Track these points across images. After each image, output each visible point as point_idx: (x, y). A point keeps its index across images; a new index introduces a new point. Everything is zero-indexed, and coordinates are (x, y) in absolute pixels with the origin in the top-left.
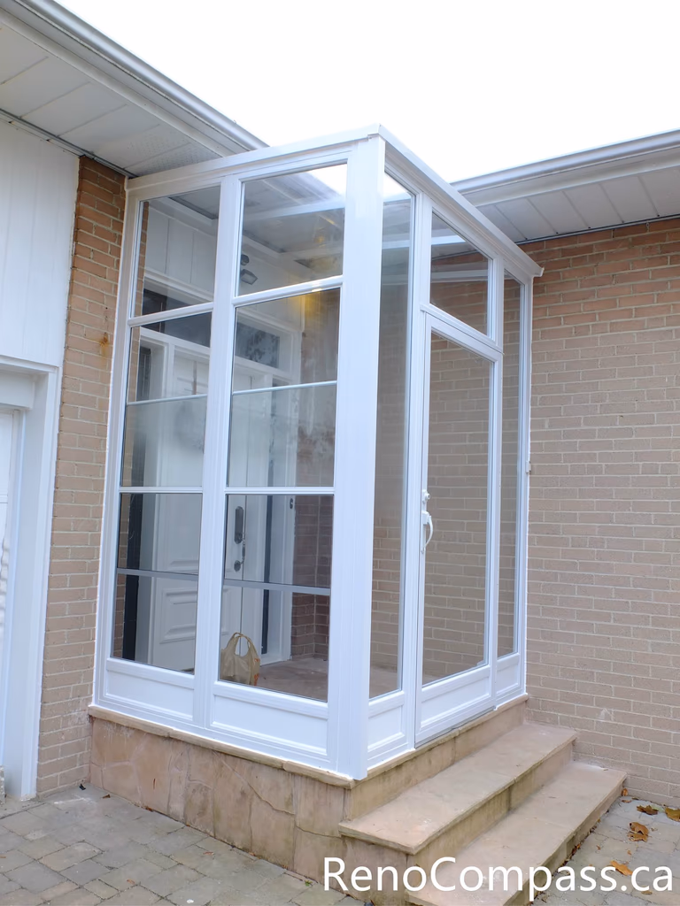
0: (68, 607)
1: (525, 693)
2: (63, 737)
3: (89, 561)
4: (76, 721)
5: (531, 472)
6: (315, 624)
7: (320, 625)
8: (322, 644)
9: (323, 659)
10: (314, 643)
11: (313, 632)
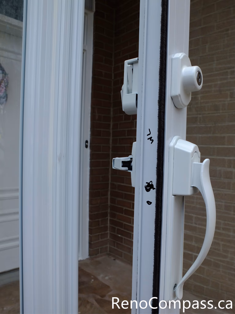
6: (108, 232)
7: (112, 233)
8: (113, 247)
9: (113, 258)
10: (108, 245)
11: (107, 237)
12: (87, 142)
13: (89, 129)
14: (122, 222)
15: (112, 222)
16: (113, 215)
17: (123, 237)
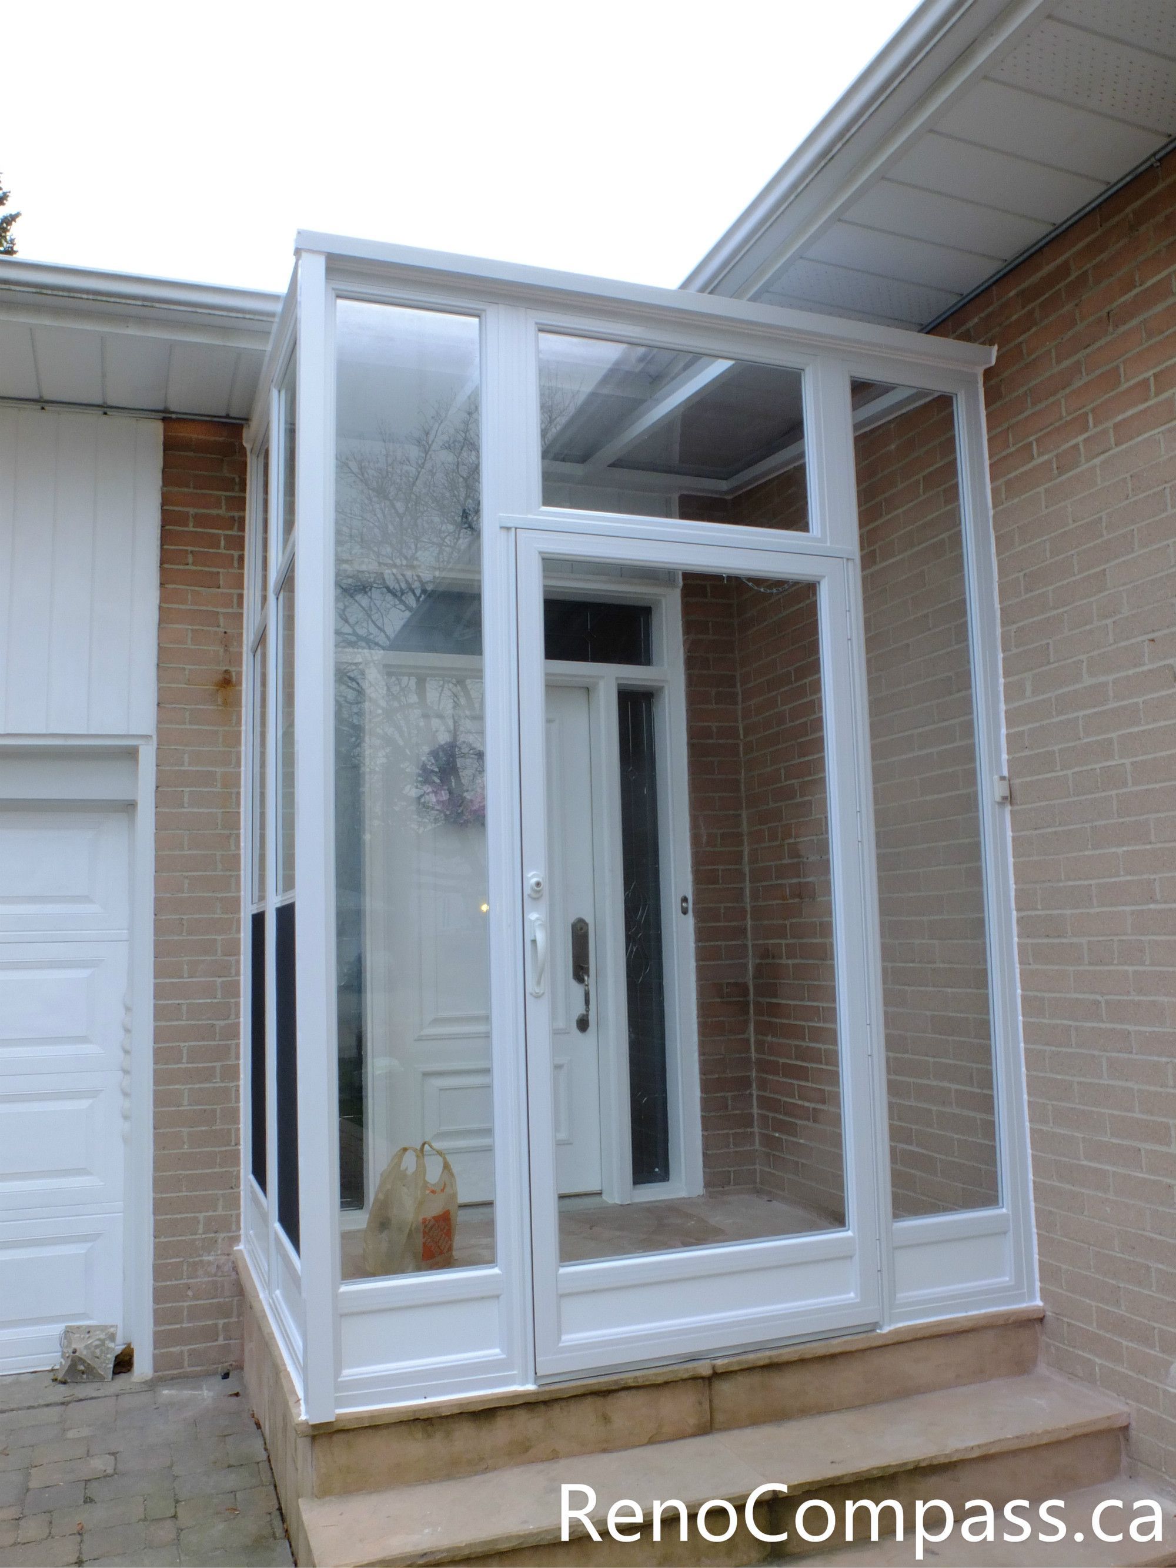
0: (186, 1095)
1: (1039, 1303)
2: (190, 1293)
3: (222, 1023)
4: (213, 1270)
5: (1009, 799)
6: (756, 1130)
7: (763, 1131)
8: (767, 1169)
9: (767, 1198)
10: (757, 1167)
11: (753, 1144)
12: (685, 900)
13: (689, 869)
14: (779, 1097)
15: (764, 1103)
16: (763, 1085)
17: (784, 1137)
